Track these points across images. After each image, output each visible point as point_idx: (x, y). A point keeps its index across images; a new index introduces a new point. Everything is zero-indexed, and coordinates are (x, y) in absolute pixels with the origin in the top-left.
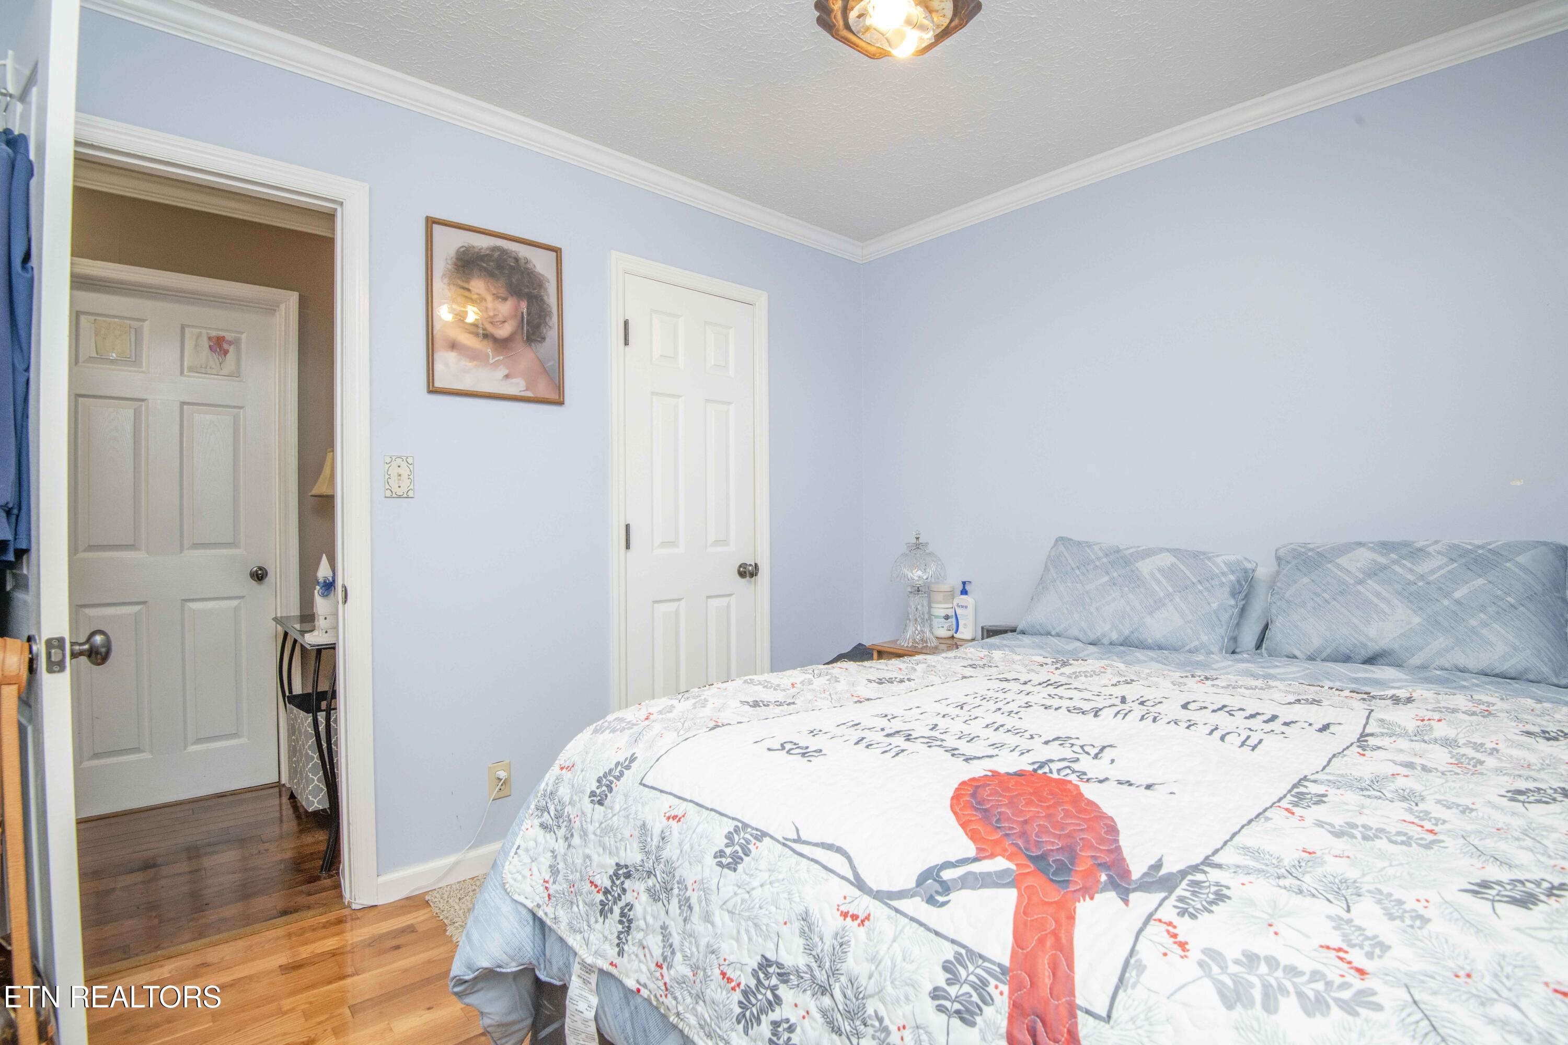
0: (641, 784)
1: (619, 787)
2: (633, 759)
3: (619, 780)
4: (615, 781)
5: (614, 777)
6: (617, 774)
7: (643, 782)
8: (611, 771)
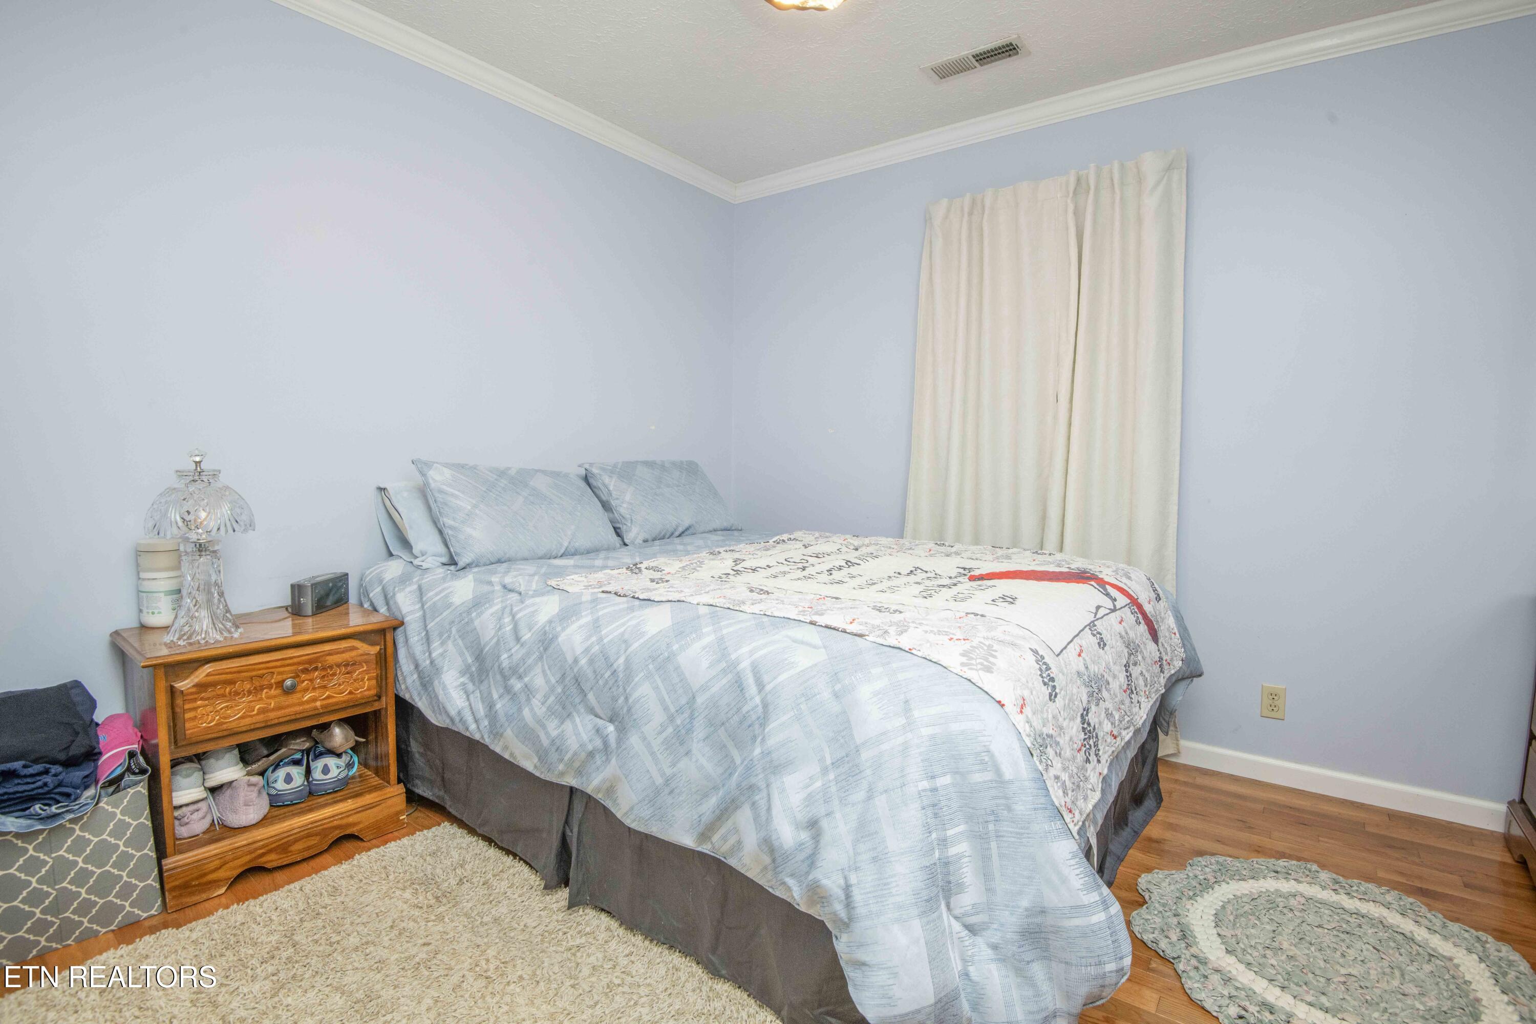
0: (1058, 655)
1: (1054, 672)
2: (1035, 652)
3: (1050, 669)
4: (1049, 672)
5: (1047, 670)
6: (1045, 666)
7: (1057, 651)
8: (1041, 670)
